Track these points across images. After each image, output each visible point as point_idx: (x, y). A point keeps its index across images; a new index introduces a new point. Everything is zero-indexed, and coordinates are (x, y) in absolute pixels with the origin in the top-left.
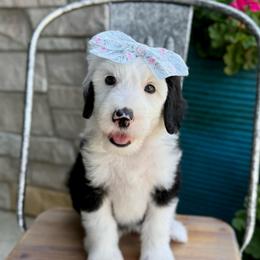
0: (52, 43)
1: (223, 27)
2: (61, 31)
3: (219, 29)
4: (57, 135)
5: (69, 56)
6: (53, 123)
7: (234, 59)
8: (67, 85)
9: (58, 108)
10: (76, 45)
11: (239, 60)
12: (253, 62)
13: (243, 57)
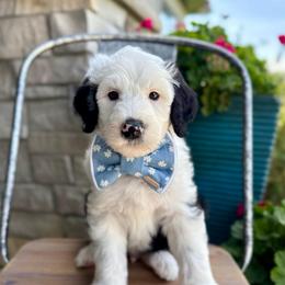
1: (200, 72)
2: (45, 79)
3: (196, 74)
4: (36, 181)
5: (52, 103)
6: (32, 169)
7: (209, 100)
8: (48, 131)
9: (37, 154)
11: (214, 102)
12: (226, 105)
13: (218, 100)
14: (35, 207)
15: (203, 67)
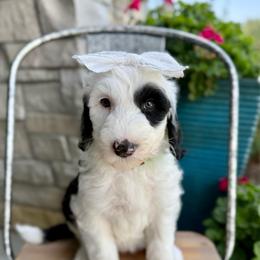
0: (28, 75)
2: (37, 63)
4: (35, 158)
5: (45, 86)
7: (197, 86)
10: (51, 75)
11: (201, 87)
12: (213, 89)
14: (36, 180)
15: (190, 52)
